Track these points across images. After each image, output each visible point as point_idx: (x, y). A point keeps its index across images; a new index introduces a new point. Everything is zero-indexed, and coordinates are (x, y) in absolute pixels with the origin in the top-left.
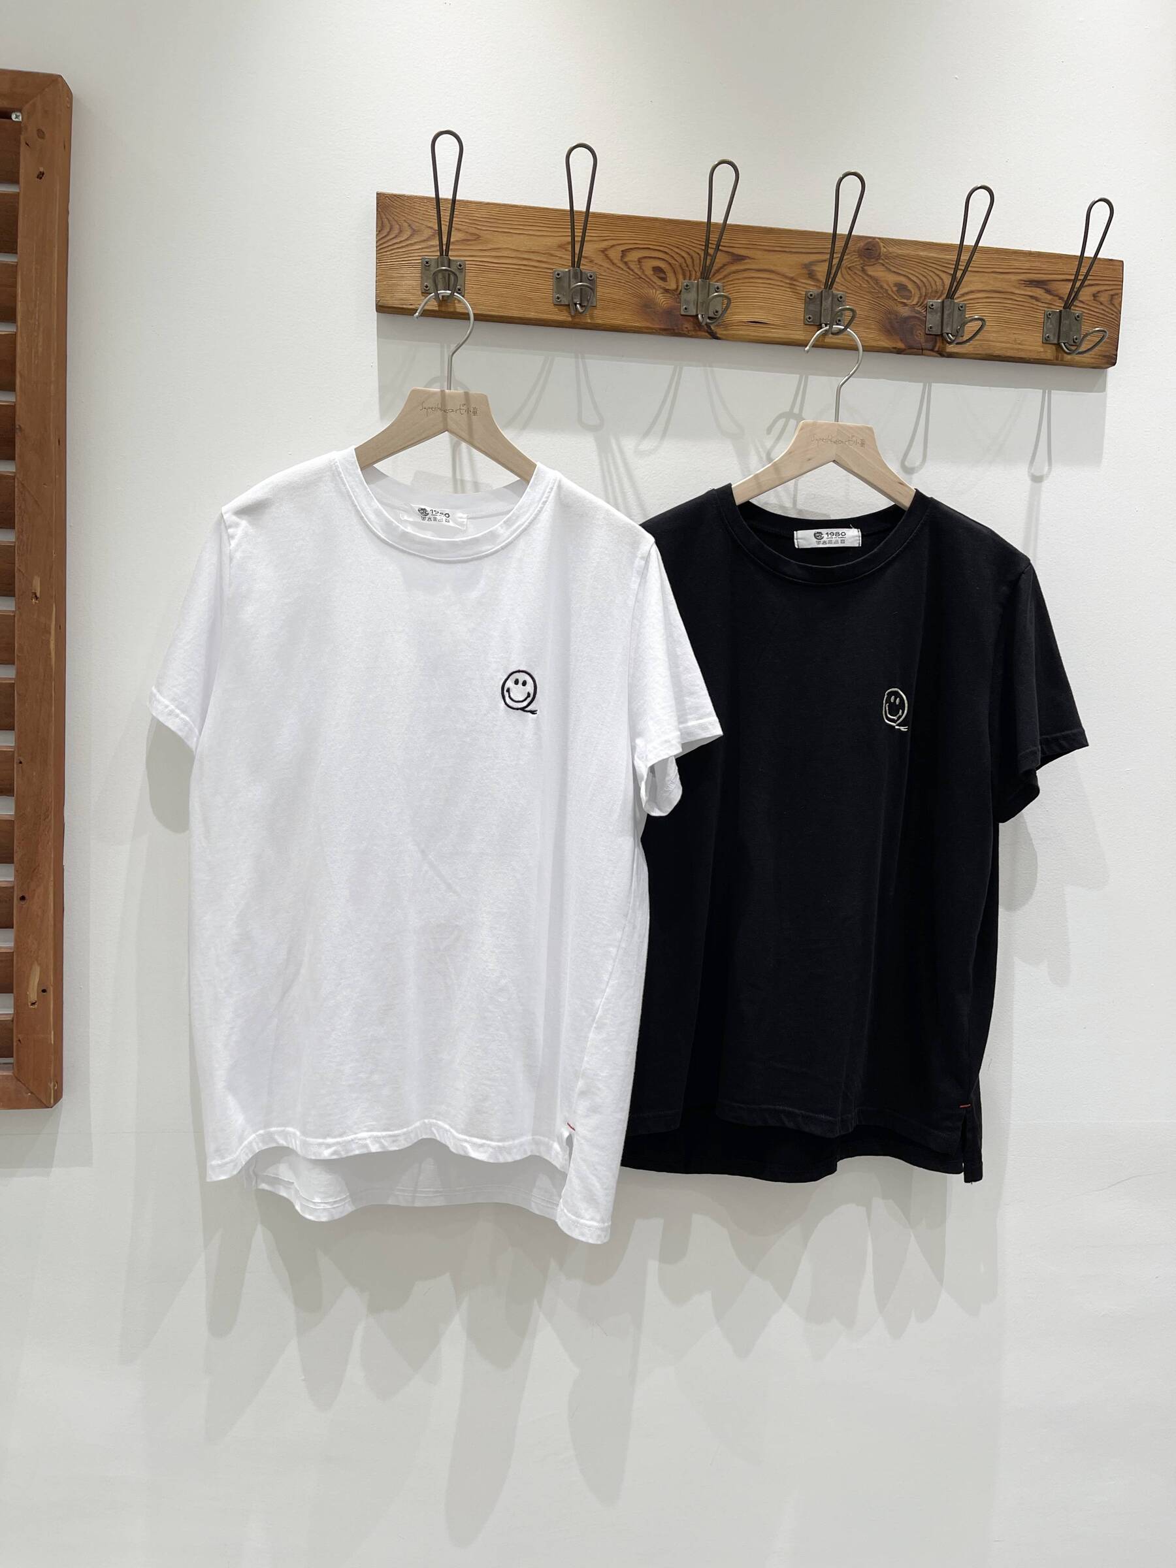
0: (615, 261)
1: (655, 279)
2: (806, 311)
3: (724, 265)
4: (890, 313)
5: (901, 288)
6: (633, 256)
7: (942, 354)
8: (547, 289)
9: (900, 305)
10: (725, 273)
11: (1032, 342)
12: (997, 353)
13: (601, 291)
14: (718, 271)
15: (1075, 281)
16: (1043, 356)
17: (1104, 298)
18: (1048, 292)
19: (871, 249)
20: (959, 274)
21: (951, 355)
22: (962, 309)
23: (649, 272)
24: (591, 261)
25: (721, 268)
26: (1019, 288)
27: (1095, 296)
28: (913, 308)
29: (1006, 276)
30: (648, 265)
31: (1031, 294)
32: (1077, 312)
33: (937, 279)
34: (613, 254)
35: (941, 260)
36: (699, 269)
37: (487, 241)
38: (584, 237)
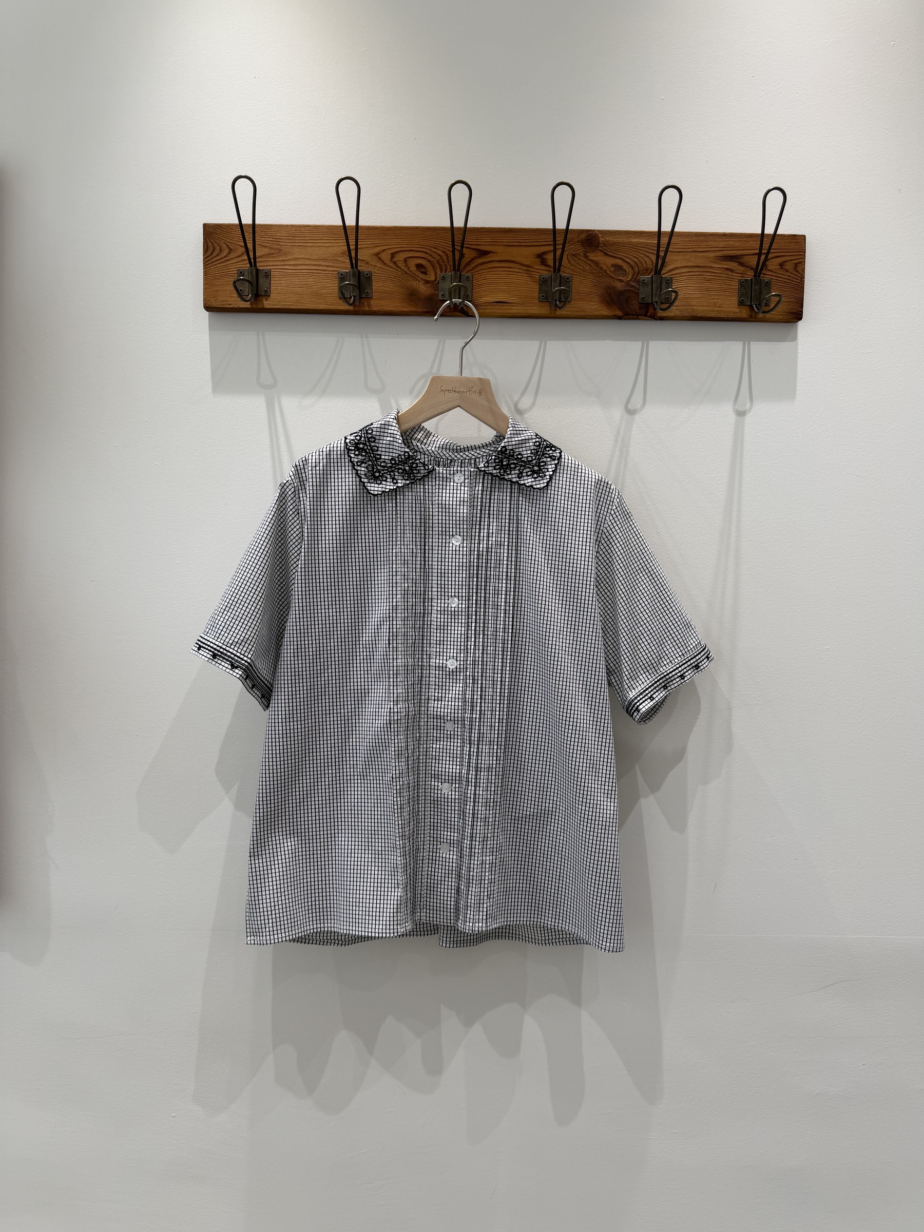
0: (386, 262)
1: (418, 273)
2: (541, 292)
4: (608, 288)
5: (618, 268)
6: (400, 257)
7: (654, 317)
8: (332, 286)
9: (617, 282)
10: (473, 265)
11: (731, 304)
12: (700, 315)
13: (377, 285)
14: (468, 264)
15: (760, 254)
16: (739, 315)
17: (789, 266)
18: (741, 264)
19: (590, 240)
20: (662, 254)
21: (662, 319)
22: (669, 282)
23: (413, 268)
24: (367, 263)
25: (470, 261)
26: (716, 263)
27: (781, 265)
28: (628, 283)
29: (705, 254)
30: (412, 263)
31: (726, 267)
32: (766, 279)
33: (647, 259)
34: (383, 256)
35: (647, 244)
36: (451, 263)
37: (286, 254)
38: (357, 245)
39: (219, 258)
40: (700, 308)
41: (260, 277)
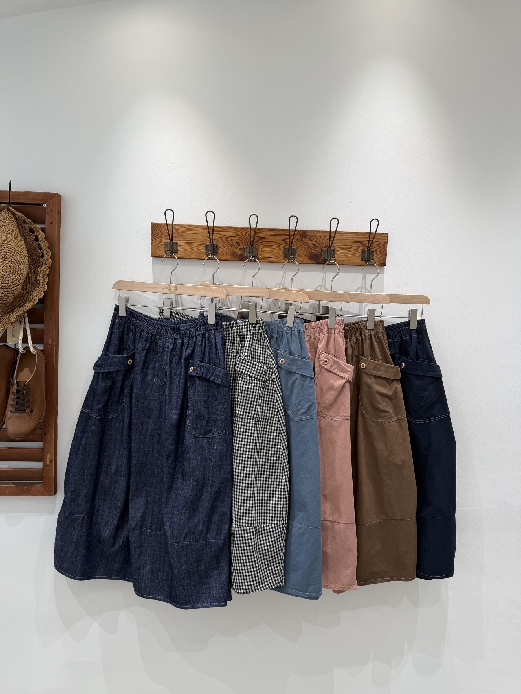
0: (224, 240)
1: (236, 245)
2: (284, 254)
3: (258, 240)
4: (311, 253)
5: (314, 245)
6: (230, 239)
7: (328, 264)
8: (203, 249)
9: (314, 251)
10: (258, 243)
11: (358, 260)
12: (345, 264)
13: (220, 250)
14: (256, 242)
15: (369, 241)
16: (361, 264)
17: (381, 245)
18: (362, 244)
19: (304, 234)
20: (331, 240)
21: (331, 264)
22: (334, 251)
23: (235, 244)
24: (217, 241)
25: (257, 241)
26: (352, 244)
27: (378, 245)
28: (318, 251)
29: (349, 240)
30: (234, 241)
31: (356, 245)
32: (372, 250)
33: (325, 242)
34: (223, 238)
35: (326, 236)
36: (250, 242)
37: (184, 236)
38: (213, 233)
39: (157, 237)
40: (346, 261)
41: (174, 245)
